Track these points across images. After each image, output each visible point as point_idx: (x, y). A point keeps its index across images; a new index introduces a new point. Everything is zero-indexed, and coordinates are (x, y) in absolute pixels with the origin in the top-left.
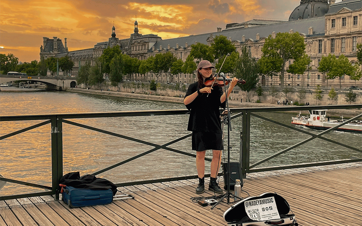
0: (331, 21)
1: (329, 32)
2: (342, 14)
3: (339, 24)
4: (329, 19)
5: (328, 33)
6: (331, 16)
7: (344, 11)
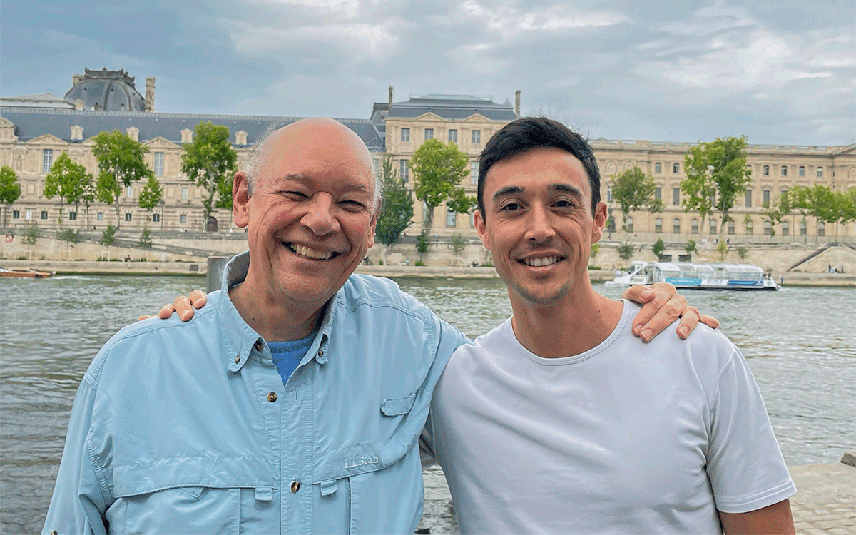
0: (400, 129)
1: (396, 147)
2: (424, 121)
3: (420, 138)
4: (397, 127)
5: (393, 148)
6: (400, 123)
7: (429, 118)
